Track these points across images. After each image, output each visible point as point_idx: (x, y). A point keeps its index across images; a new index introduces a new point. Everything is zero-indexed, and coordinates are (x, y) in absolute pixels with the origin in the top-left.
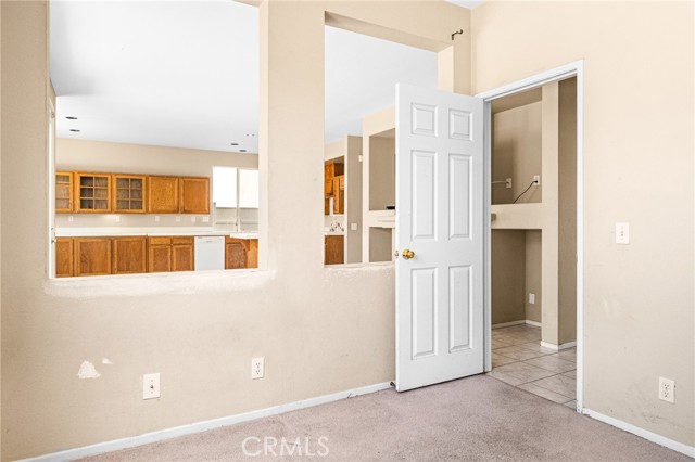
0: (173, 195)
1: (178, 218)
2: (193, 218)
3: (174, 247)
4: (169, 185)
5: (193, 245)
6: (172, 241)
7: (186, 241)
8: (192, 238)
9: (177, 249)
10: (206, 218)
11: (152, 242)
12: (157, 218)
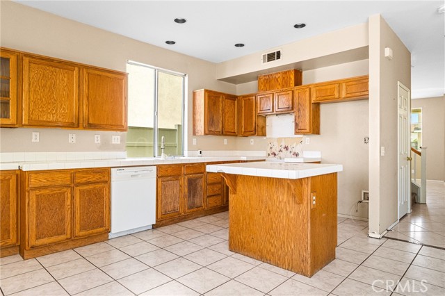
0: (69, 96)
1: (72, 136)
2: (97, 136)
3: (77, 189)
4: (61, 76)
5: (107, 182)
6: (73, 179)
7: (98, 176)
8: (106, 172)
9: (82, 193)
10: (116, 137)
11: (34, 182)
12: (35, 135)
